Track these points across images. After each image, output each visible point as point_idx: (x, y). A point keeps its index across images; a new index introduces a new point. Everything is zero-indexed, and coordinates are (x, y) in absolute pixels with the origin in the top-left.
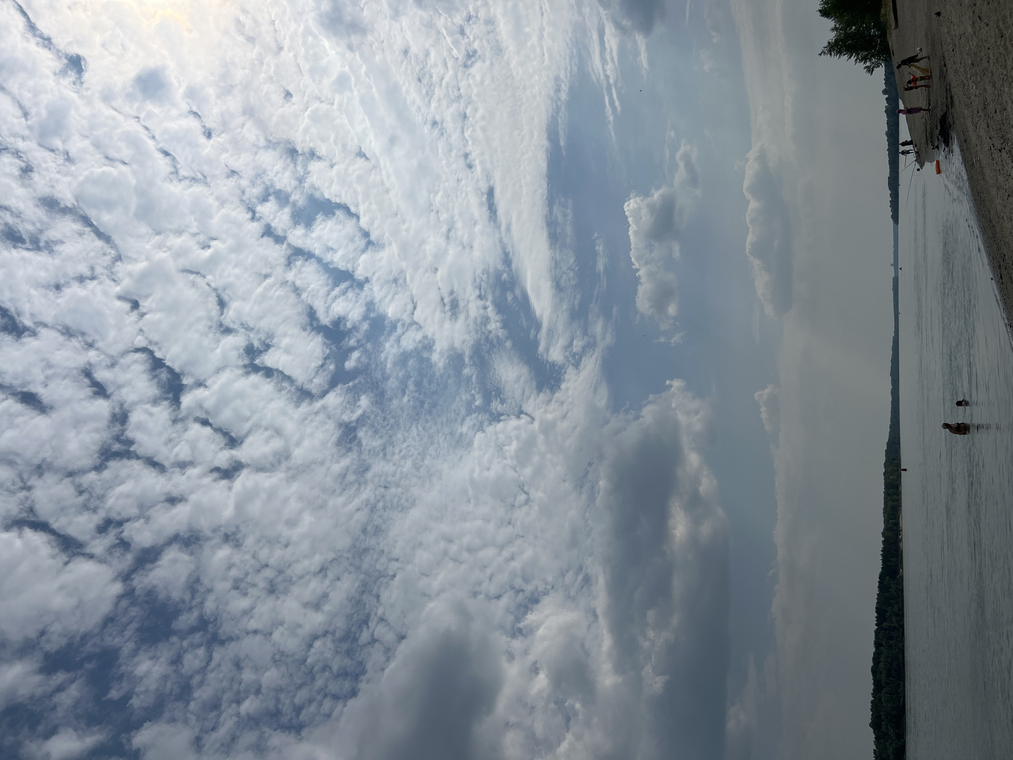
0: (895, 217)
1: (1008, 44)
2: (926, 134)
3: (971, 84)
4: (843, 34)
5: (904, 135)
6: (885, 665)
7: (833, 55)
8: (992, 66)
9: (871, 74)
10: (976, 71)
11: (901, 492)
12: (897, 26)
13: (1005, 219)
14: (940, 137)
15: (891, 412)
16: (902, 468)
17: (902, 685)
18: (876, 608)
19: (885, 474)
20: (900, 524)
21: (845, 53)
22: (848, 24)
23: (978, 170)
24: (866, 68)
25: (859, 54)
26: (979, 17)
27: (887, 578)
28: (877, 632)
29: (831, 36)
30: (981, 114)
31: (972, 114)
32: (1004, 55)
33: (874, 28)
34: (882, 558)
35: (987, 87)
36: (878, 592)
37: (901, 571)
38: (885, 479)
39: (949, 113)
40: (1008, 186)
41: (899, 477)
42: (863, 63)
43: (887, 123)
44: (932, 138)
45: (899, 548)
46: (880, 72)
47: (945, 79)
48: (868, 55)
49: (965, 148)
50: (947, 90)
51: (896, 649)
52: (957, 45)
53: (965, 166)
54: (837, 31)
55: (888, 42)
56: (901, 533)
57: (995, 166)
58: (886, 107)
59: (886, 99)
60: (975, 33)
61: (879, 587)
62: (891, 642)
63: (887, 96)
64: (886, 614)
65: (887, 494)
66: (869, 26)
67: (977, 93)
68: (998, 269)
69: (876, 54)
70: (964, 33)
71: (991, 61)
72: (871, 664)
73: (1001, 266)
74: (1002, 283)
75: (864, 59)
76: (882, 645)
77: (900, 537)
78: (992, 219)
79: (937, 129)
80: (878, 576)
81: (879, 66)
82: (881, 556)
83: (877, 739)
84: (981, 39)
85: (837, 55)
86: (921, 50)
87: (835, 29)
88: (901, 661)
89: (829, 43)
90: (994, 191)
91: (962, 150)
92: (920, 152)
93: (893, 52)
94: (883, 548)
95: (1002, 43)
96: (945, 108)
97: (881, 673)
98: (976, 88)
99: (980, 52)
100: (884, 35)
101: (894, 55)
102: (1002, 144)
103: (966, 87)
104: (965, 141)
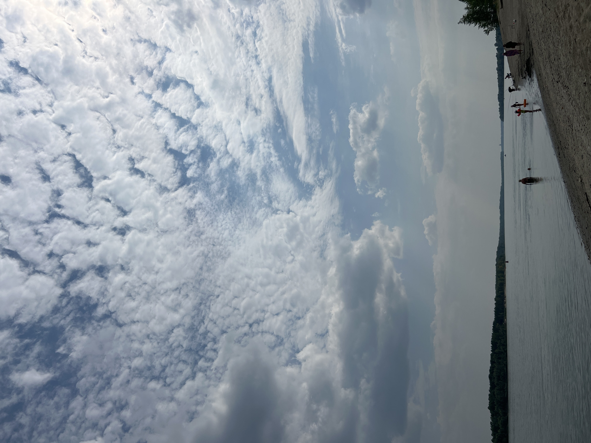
0: (502, 117)
1: (560, 21)
2: (519, 70)
3: (542, 43)
4: (472, 11)
5: (507, 70)
6: (497, 374)
7: (466, 23)
8: (552, 33)
9: (488, 35)
10: (544, 35)
11: (505, 275)
12: (502, 7)
13: (561, 121)
14: (526, 72)
15: (500, 229)
16: (506, 261)
17: (506, 385)
18: (492, 341)
19: (496, 265)
20: (505, 293)
21: (473, 22)
22: (475, 6)
23: (546, 92)
24: (485, 31)
25: (481, 23)
26: (545, 4)
27: (498, 324)
28: (492, 355)
29: (465, 12)
30: (547, 60)
31: (543, 59)
32: (559, 28)
33: (489, 8)
34: (494, 313)
35: (550, 45)
36: (492, 332)
37: (505, 320)
38: (496, 268)
39: (531, 58)
40: (562, 103)
41: (504, 267)
42: (483, 28)
43: (497, 63)
44: (522, 72)
45: (504, 307)
46: (493, 33)
47: (529, 38)
48: (486, 24)
49: (540, 78)
50: (530, 44)
51: (502, 364)
52: (535, 20)
53: (540, 89)
54: (468, 10)
55: (497, 16)
56: (505, 298)
57: (555, 90)
58: (496, 54)
59: (497, 49)
60: (543, 14)
61: (493, 329)
62: (500, 361)
63: (497, 47)
64: (497, 344)
65: (497, 276)
66: (487, 6)
67: (545, 48)
68: (557, 149)
69: (491, 23)
70: (538, 13)
71: (552, 31)
72: (489, 373)
73: (559, 148)
74: (560, 157)
75: (484, 26)
76: (495, 363)
77: (505, 301)
78: (554, 120)
79: (524, 67)
80: (492, 323)
81: (492, 30)
82: (494, 312)
83: (492, 416)
84: (547, 17)
85: (468, 23)
86: (516, 21)
87: (467, 8)
88: (505, 371)
89: (464, 16)
90: (554, 105)
91: (538, 80)
92: (515, 80)
93: (500, 22)
94: (495, 307)
95: (558, 21)
96: (529, 55)
97: (494, 378)
98: (545, 45)
99: (546, 24)
100: (495, 12)
101: (500, 24)
102: (558, 78)
103: (539, 44)
104: (540, 75)
